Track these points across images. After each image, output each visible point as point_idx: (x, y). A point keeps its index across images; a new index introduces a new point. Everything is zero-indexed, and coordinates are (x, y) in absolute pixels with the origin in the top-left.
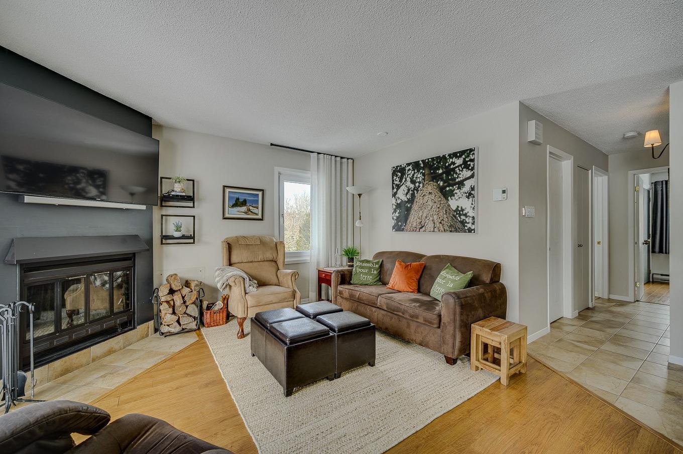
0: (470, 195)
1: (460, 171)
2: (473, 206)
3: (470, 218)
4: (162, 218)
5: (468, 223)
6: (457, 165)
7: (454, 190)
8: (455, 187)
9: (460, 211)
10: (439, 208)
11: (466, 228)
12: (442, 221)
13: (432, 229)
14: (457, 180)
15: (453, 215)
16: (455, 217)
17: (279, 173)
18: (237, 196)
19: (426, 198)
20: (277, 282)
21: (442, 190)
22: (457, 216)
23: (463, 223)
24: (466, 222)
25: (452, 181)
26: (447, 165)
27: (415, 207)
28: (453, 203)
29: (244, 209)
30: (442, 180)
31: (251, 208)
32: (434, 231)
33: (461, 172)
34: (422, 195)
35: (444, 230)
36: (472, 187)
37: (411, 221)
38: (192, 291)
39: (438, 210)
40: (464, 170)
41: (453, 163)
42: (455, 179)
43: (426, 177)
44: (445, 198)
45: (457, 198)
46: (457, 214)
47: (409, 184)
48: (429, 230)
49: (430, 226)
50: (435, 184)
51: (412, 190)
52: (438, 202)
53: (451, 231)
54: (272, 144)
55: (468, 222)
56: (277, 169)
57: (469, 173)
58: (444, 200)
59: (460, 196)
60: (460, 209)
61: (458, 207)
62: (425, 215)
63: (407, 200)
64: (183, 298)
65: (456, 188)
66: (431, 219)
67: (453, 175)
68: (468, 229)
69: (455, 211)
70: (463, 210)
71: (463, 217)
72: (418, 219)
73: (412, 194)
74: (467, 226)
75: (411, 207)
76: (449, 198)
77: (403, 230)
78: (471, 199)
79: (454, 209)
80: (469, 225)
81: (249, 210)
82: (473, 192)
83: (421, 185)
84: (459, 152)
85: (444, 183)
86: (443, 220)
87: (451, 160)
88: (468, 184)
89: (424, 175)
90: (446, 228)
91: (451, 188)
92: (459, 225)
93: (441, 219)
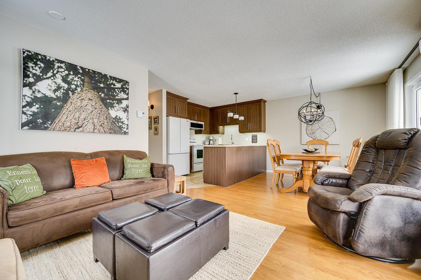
0: (126, 110)
1: (119, 92)
2: (127, 118)
3: (126, 125)
5: (124, 128)
6: (116, 87)
7: (114, 104)
8: (114, 101)
9: (117, 119)
10: (99, 113)
11: (122, 131)
12: (103, 125)
13: (92, 130)
14: (116, 97)
15: (113, 121)
16: (115, 123)
19: (85, 103)
21: (103, 100)
22: (116, 122)
23: (120, 128)
24: (123, 127)
25: (112, 96)
26: (108, 83)
27: (69, 107)
28: (113, 113)
30: (103, 92)
32: (93, 132)
33: (119, 93)
34: (80, 98)
35: (105, 132)
36: (127, 105)
37: (63, 120)
39: (98, 115)
40: (122, 92)
41: (114, 85)
42: (115, 96)
43: (86, 84)
44: (106, 107)
45: (116, 110)
46: (116, 121)
47: (59, 80)
48: (88, 130)
49: (90, 127)
50: (96, 93)
51: (64, 89)
52: (99, 108)
53: (110, 133)
55: (124, 127)
57: (125, 96)
58: (104, 109)
59: (119, 109)
60: (118, 118)
61: (117, 116)
62: (82, 117)
63: (55, 97)
65: (116, 103)
66: (91, 121)
67: (113, 93)
68: (124, 132)
69: (114, 119)
70: (120, 119)
71: (120, 124)
72: (73, 120)
73: (63, 93)
74: (123, 130)
75: (62, 107)
76: (110, 108)
77: (46, 129)
78: (126, 113)
79: (114, 117)
80: (125, 130)
82: (128, 109)
83: (79, 89)
84: (119, 79)
85: (105, 95)
86: (103, 124)
87: (112, 81)
88: (125, 103)
89: (82, 80)
90: (106, 130)
91: (111, 101)
92: (118, 129)
93: (102, 122)
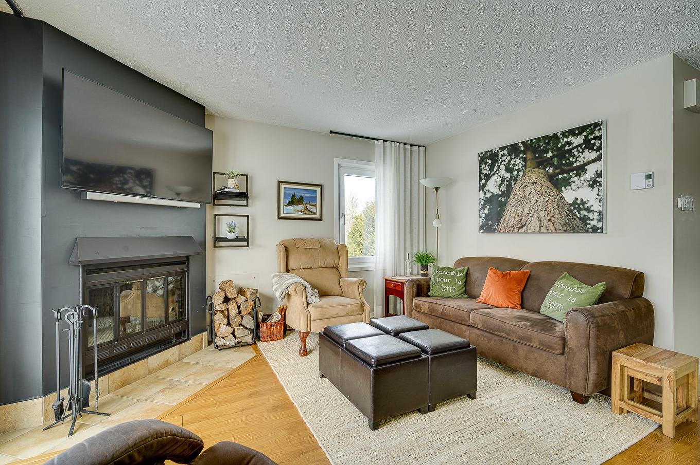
0: (594, 183)
1: (579, 152)
2: (600, 198)
3: (596, 214)
4: (215, 218)
5: (593, 220)
6: (574, 145)
7: (571, 178)
8: (571, 174)
9: (579, 205)
10: (547, 201)
11: (589, 226)
12: (552, 219)
13: (537, 229)
14: (575, 165)
15: (569, 210)
16: (572, 212)
17: (339, 166)
18: (293, 192)
19: (528, 190)
20: (341, 291)
21: (552, 178)
22: (576, 211)
23: (584, 220)
24: (589, 219)
25: (567, 166)
26: (559, 146)
27: (512, 201)
28: (569, 195)
29: (300, 207)
30: (552, 165)
31: (308, 206)
32: (540, 231)
33: (580, 154)
34: (523, 186)
35: (556, 230)
36: (599, 172)
37: (507, 219)
38: (247, 300)
39: (546, 204)
40: (586, 151)
41: (570, 143)
42: (572, 163)
43: (528, 163)
44: (557, 189)
45: (574, 188)
46: (574, 209)
47: (503, 172)
48: (533, 229)
49: (535, 224)
50: (541, 171)
51: (507, 181)
52: (547, 193)
53: (565, 231)
54: (331, 132)
55: (591, 218)
56: (337, 161)
57: (594, 155)
58: (555, 192)
59: (580, 185)
60: (579, 202)
61: (576, 199)
62: (526, 211)
63: (500, 193)
64: (238, 307)
65: (574, 176)
66: (536, 215)
67: (568, 159)
68: (592, 228)
69: (571, 205)
70: (583, 203)
71: (584, 213)
72: (516, 217)
73: (507, 185)
74: (590, 224)
75: (506, 202)
76: (563, 188)
77: (495, 230)
78: (596, 189)
79: (570, 202)
80: (593, 223)
81: (306, 209)
82: (599, 180)
83: (521, 174)
84: (578, 129)
85: (556, 168)
86: (553, 216)
87: (565, 139)
88: (591, 170)
89: (525, 160)
90: (558, 227)
91: (565, 175)
92: (579, 223)
93: (550, 215)
